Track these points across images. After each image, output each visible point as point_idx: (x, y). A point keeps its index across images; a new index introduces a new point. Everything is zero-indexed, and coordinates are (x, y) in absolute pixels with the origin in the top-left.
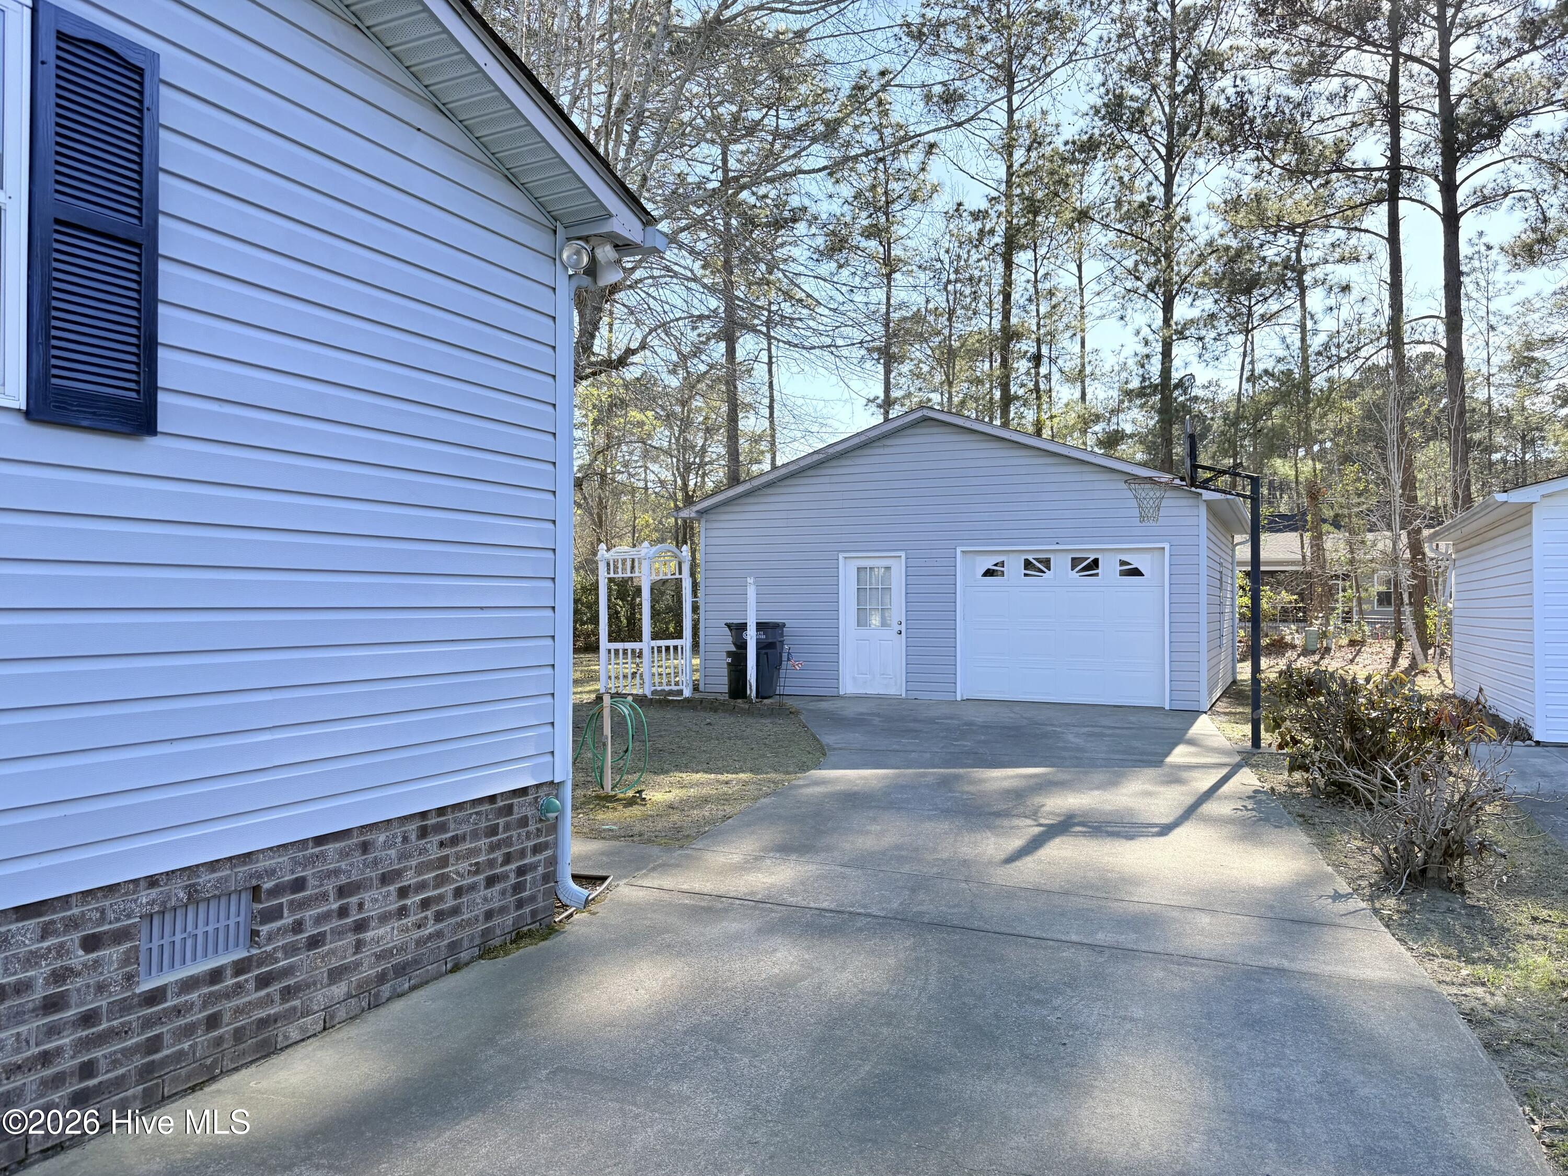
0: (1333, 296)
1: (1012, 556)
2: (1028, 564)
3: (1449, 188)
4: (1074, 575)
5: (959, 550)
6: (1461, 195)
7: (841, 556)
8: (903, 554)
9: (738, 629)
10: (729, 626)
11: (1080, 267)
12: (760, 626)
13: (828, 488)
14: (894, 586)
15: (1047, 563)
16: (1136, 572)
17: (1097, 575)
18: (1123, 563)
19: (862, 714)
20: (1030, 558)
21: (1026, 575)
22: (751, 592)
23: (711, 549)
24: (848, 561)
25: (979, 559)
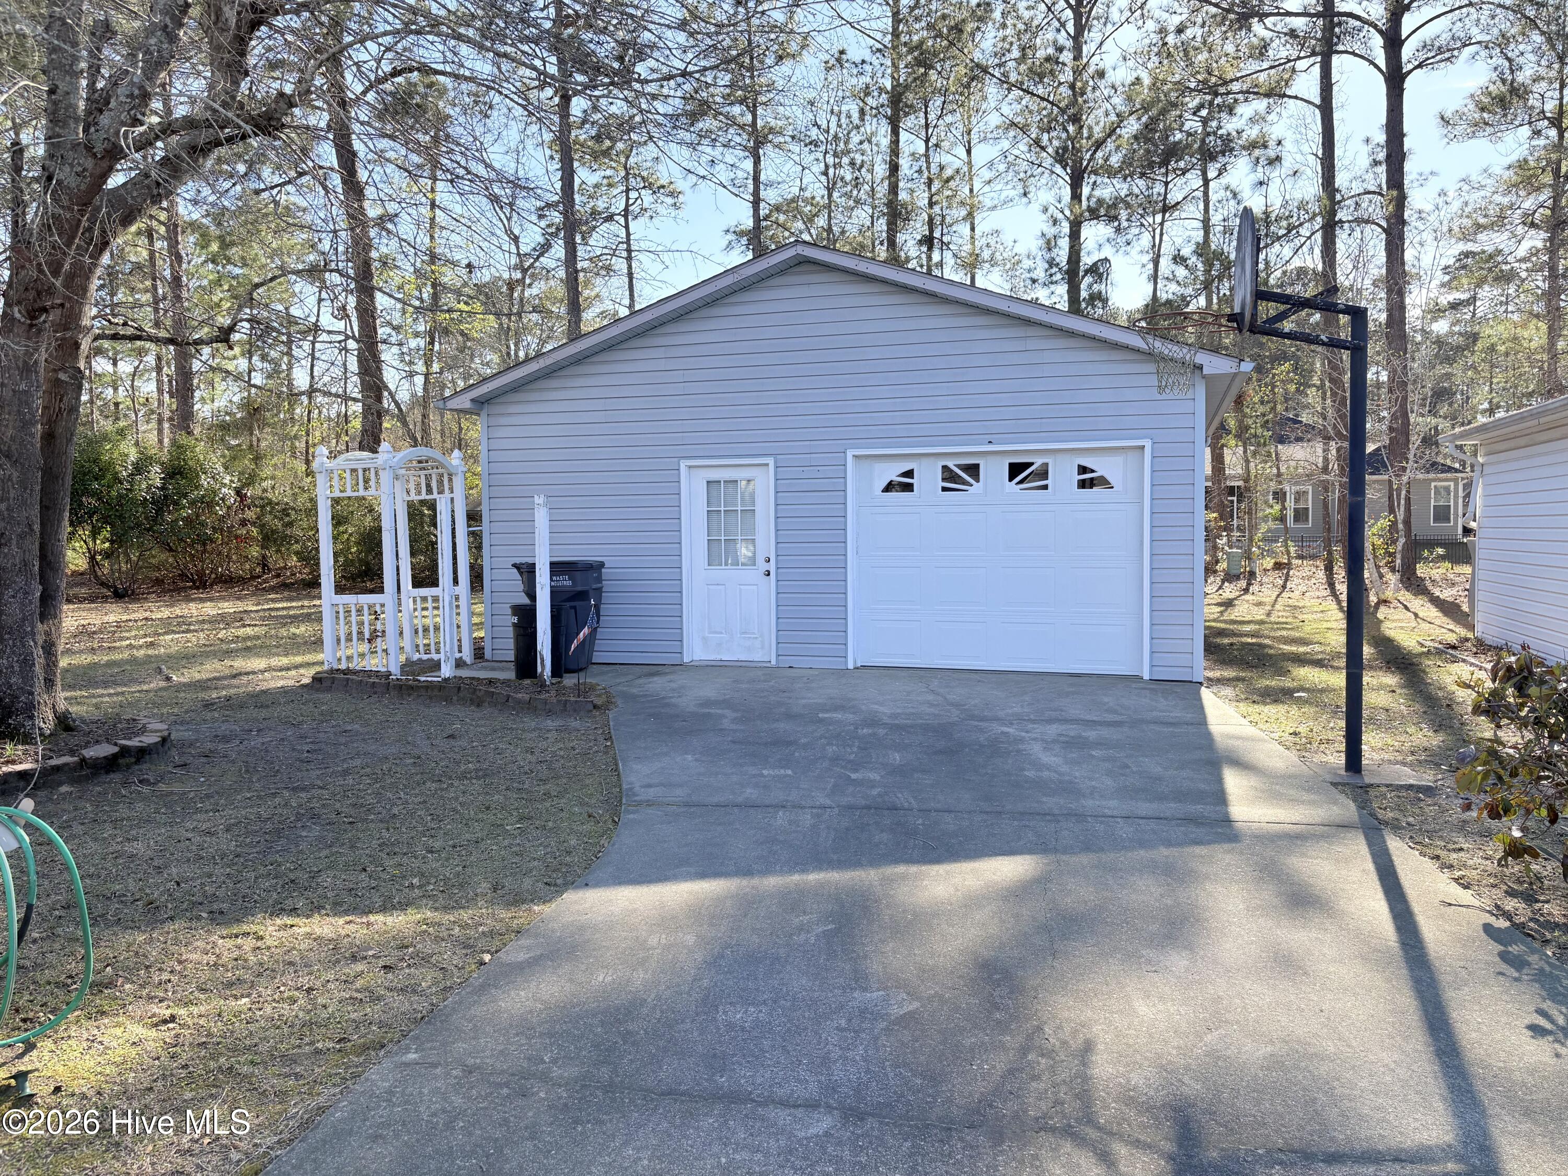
0: (1260, 169)
1: (925, 462)
2: (949, 475)
3: (1394, 42)
4: (1012, 487)
5: (850, 454)
6: (1407, 52)
7: (683, 464)
8: (771, 461)
9: (527, 571)
10: (515, 566)
11: (969, 152)
12: (557, 568)
13: (662, 364)
14: (758, 508)
15: (973, 470)
16: (1102, 482)
17: (1045, 487)
18: (1083, 470)
19: (708, 703)
20: (951, 464)
21: (944, 489)
22: (541, 518)
23: (494, 456)
24: (693, 471)
25: (879, 466)
